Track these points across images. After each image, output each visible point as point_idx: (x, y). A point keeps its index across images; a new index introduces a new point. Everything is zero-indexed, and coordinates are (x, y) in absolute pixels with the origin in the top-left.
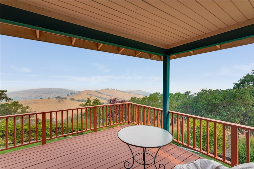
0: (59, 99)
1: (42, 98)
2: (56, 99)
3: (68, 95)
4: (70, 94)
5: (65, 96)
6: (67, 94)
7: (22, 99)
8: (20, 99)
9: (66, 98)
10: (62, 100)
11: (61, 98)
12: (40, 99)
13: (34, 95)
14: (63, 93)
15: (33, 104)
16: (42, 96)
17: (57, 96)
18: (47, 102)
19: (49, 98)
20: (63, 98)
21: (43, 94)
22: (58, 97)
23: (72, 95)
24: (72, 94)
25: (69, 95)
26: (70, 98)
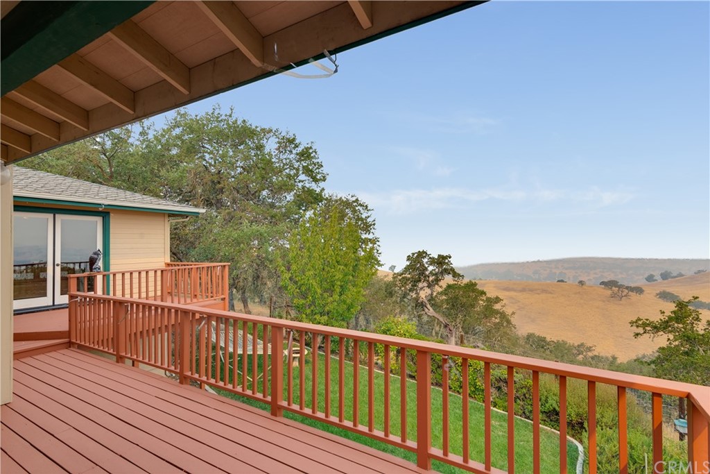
0: (614, 288)
1: (562, 281)
2: (603, 286)
3: (650, 279)
4: (658, 277)
5: (639, 281)
6: (646, 276)
7: (519, 278)
8: (515, 276)
9: (639, 290)
10: (624, 293)
11: (620, 287)
12: (558, 281)
13: (546, 270)
14: (631, 272)
15: (538, 294)
16: (565, 274)
17: (609, 277)
18: (576, 293)
19: (581, 283)
20: (627, 288)
21: (566, 269)
22: (609, 281)
23: (665, 281)
24: (665, 276)
25: (655, 278)
26: (658, 292)
